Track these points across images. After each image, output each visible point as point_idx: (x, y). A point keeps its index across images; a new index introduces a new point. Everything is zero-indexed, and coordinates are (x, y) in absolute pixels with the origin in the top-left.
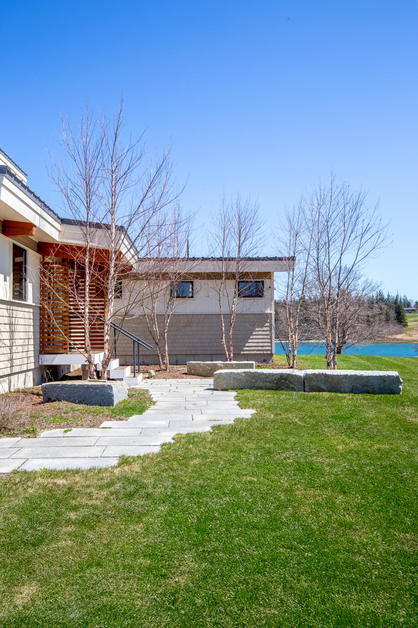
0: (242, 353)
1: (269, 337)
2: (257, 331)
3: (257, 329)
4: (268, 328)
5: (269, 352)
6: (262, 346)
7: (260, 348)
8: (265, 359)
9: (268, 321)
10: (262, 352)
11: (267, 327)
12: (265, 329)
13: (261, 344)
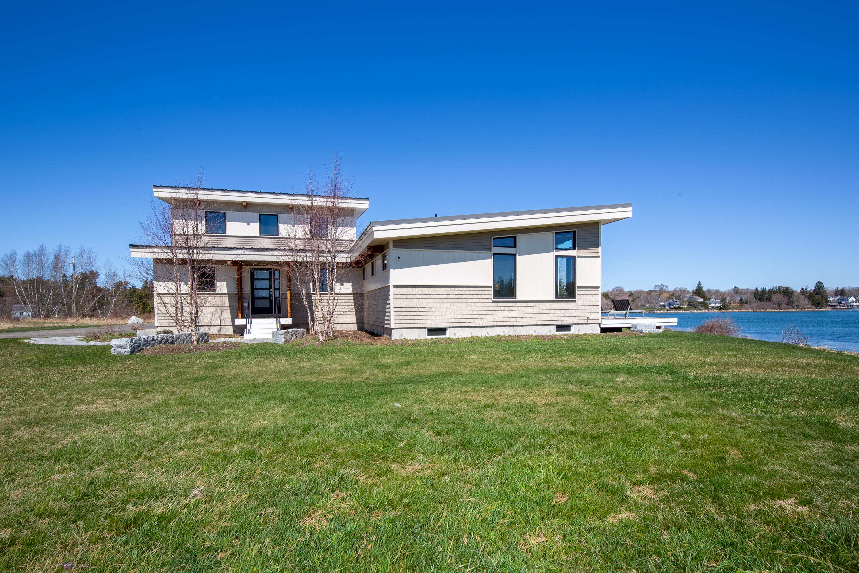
1: (390, 310)
2: (387, 304)
4: (389, 302)
5: (390, 327)
7: (388, 322)
8: (390, 333)
9: (389, 293)
11: (389, 299)
13: (388, 318)
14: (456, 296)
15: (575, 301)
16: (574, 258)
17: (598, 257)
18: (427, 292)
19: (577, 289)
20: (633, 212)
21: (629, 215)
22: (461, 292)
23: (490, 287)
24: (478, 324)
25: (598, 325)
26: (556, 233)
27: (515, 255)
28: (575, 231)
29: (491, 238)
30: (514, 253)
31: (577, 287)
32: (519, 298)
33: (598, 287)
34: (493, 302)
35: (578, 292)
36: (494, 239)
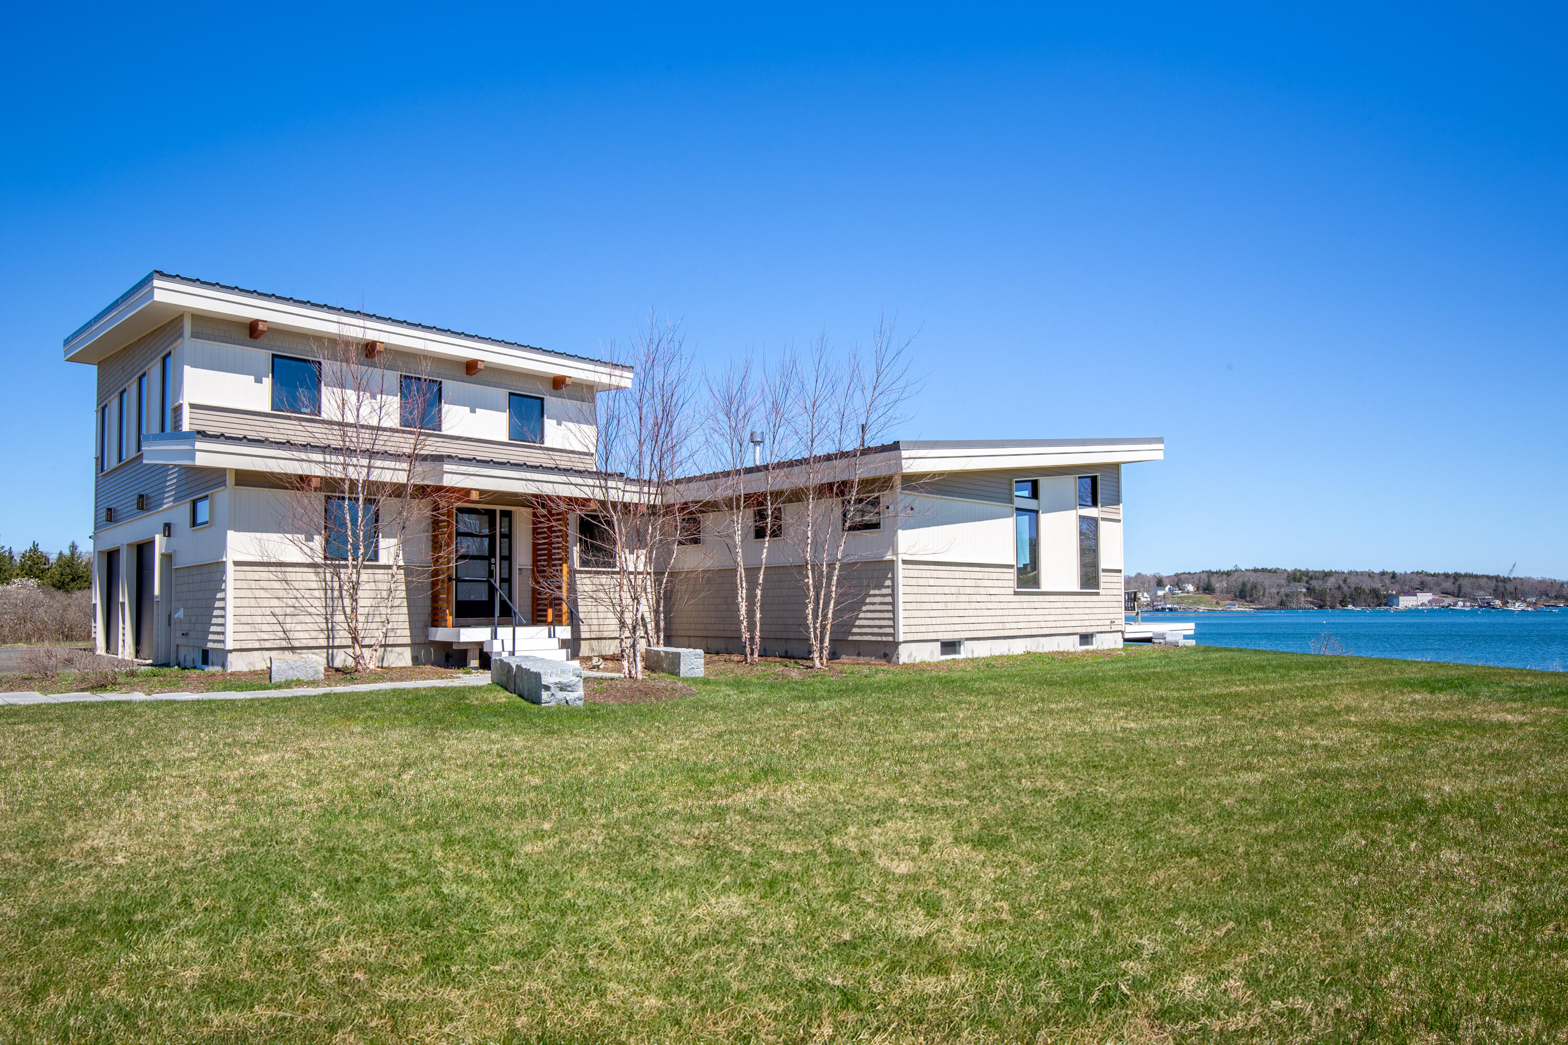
0: (850, 638)
1: (890, 608)
2: (875, 596)
3: (872, 592)
4: (888, 591)
5: (891, 639)
6: (880, 627)
7: (876, 630)
8: (887, 652)
9: (890, 576)
10: (879, 639)
11: (888, 587)
12: (884, 591)
13: (878, 623)
14: (973, 583)
15: (1098, 594)
16: (1095, 521)
17: (1119, 521)
18: (942, 574)
19: (1101, 574)
20: (1164, 451)
21: (1159, 456)
22: (980, 575)
23: (1011, 566)
24: (996, 634)
25: (1120, 634)
26: (1080, 478)
27: (1037, 512)
28: (1096, 477)
29: (1011, 480)
30: (1035, 508)
31: (1100, 571)
32: (1044, 588)
33: (1120, 571)
34: (1016, 593)
35: (1103, 578)
36: (1016, 482)
